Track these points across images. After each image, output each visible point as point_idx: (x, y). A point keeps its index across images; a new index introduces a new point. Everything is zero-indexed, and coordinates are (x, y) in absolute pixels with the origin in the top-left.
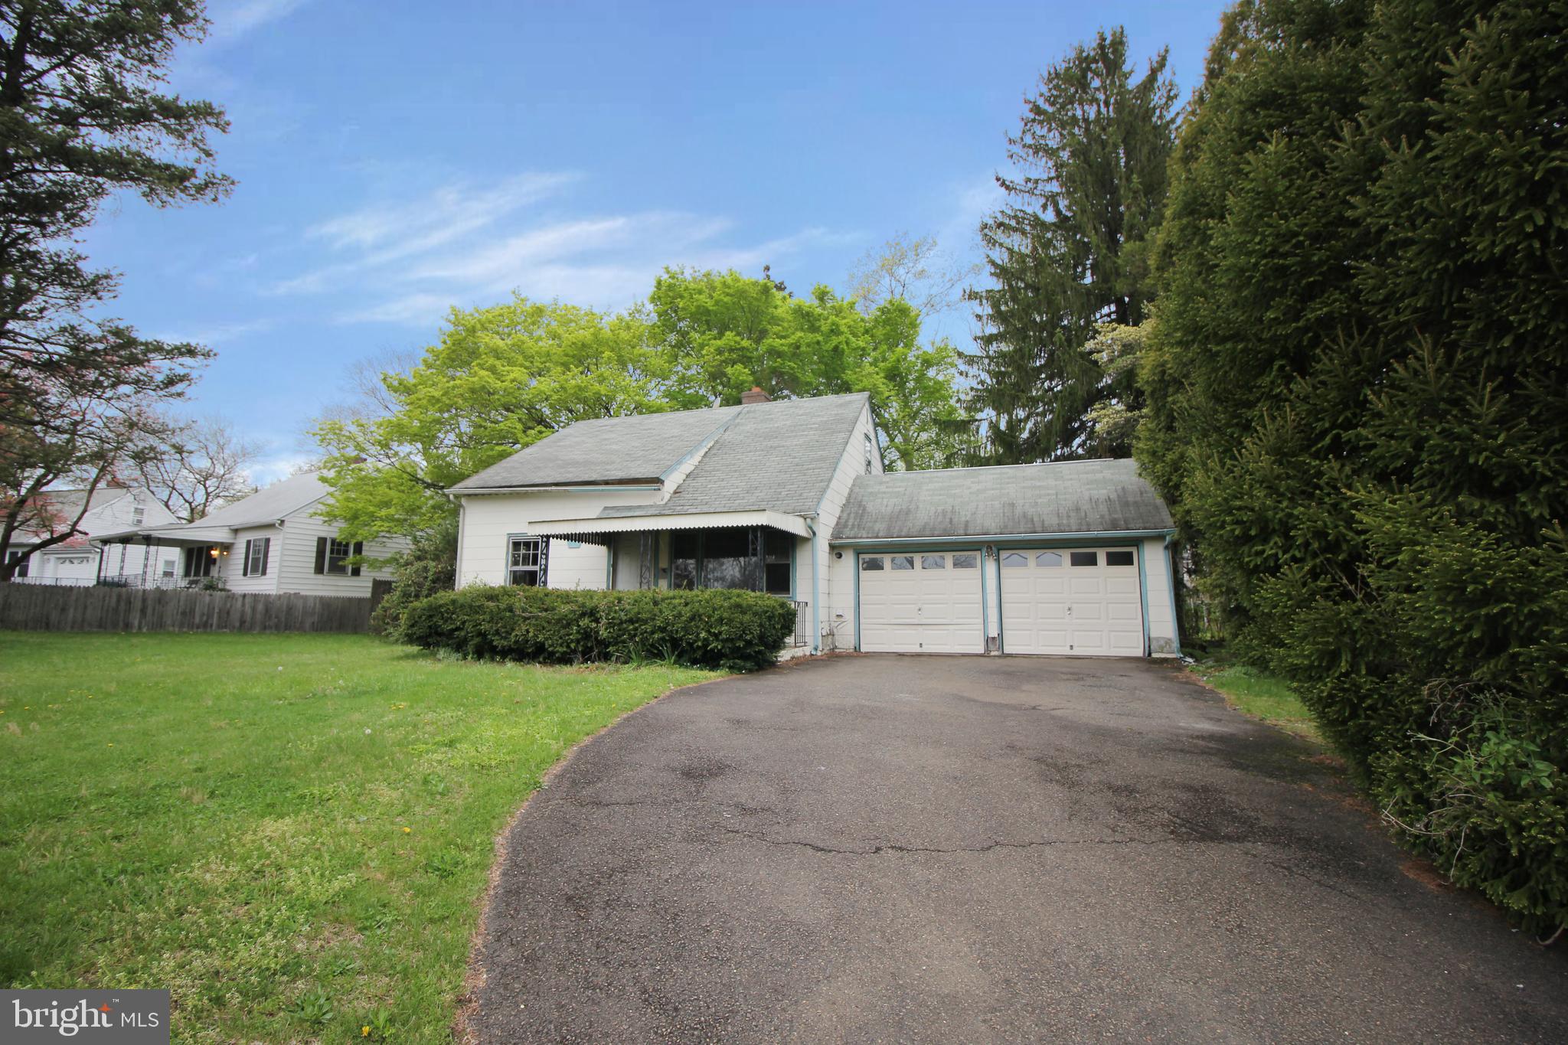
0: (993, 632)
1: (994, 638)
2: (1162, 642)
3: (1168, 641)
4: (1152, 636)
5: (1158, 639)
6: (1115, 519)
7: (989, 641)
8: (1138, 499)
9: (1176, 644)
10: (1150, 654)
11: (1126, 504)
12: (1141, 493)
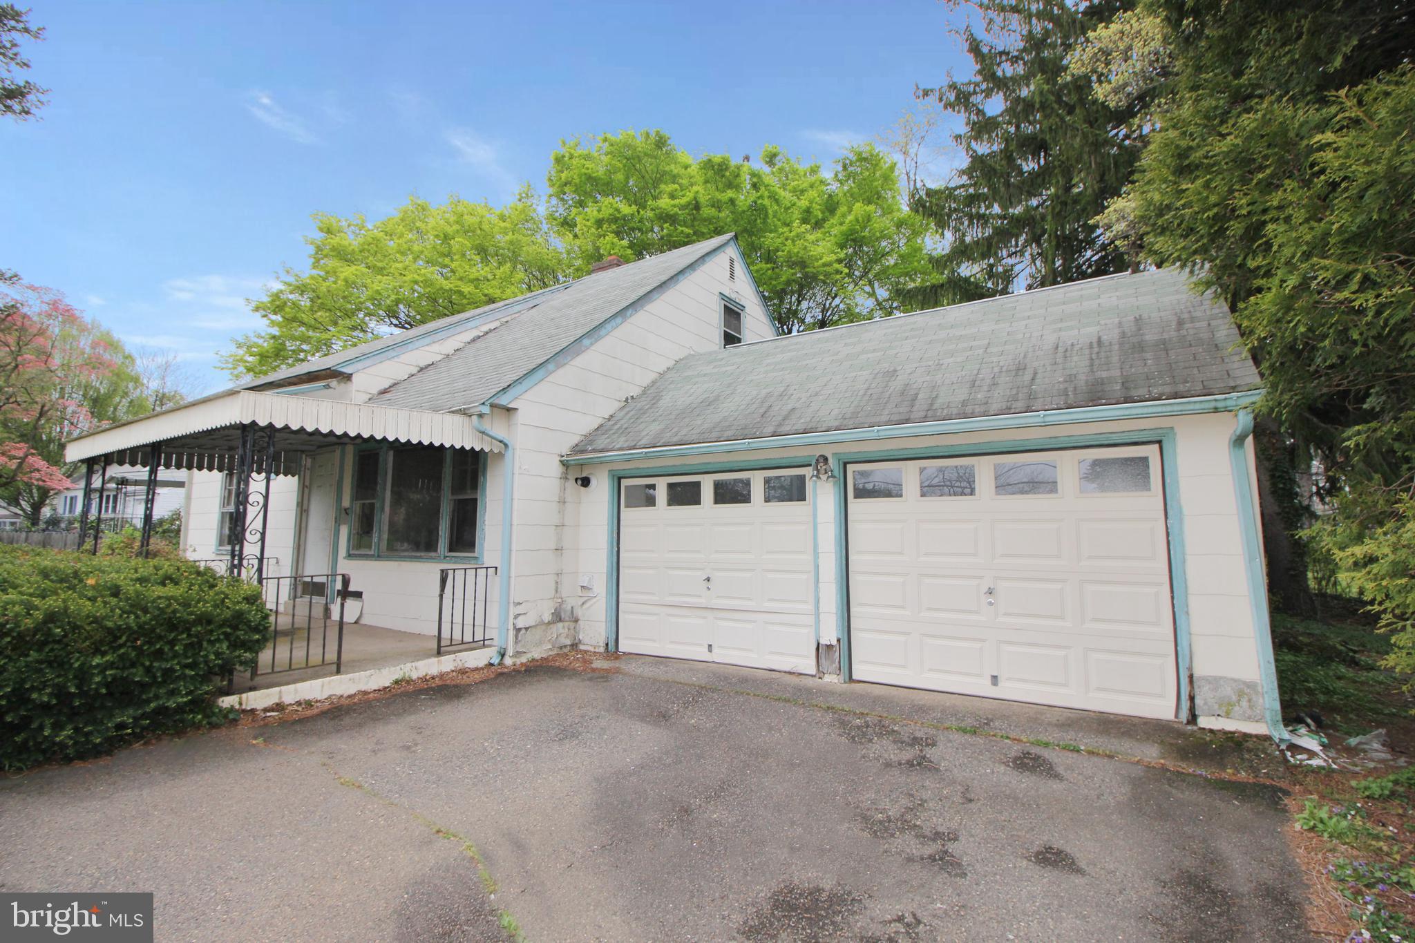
0: (830, 635)
1: (830, 647)
2: (1228, 691)
3: (1245, 690)
4: (1197, 673)
5: (1215, 682)
6: (1102, 382)
7: (821, 650)
8: (1172, 334)
9: (1270, 700)
10: (1193, 718)
11: (1140, 347)
12: (1180, 323)
